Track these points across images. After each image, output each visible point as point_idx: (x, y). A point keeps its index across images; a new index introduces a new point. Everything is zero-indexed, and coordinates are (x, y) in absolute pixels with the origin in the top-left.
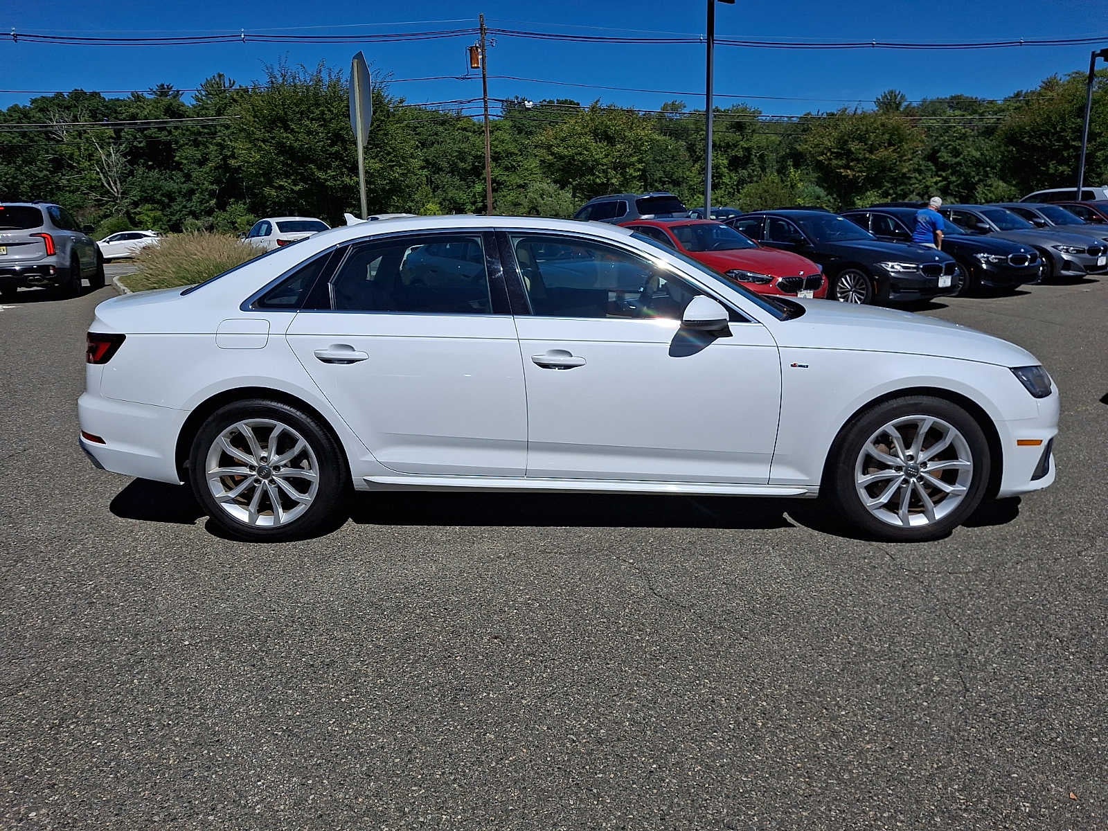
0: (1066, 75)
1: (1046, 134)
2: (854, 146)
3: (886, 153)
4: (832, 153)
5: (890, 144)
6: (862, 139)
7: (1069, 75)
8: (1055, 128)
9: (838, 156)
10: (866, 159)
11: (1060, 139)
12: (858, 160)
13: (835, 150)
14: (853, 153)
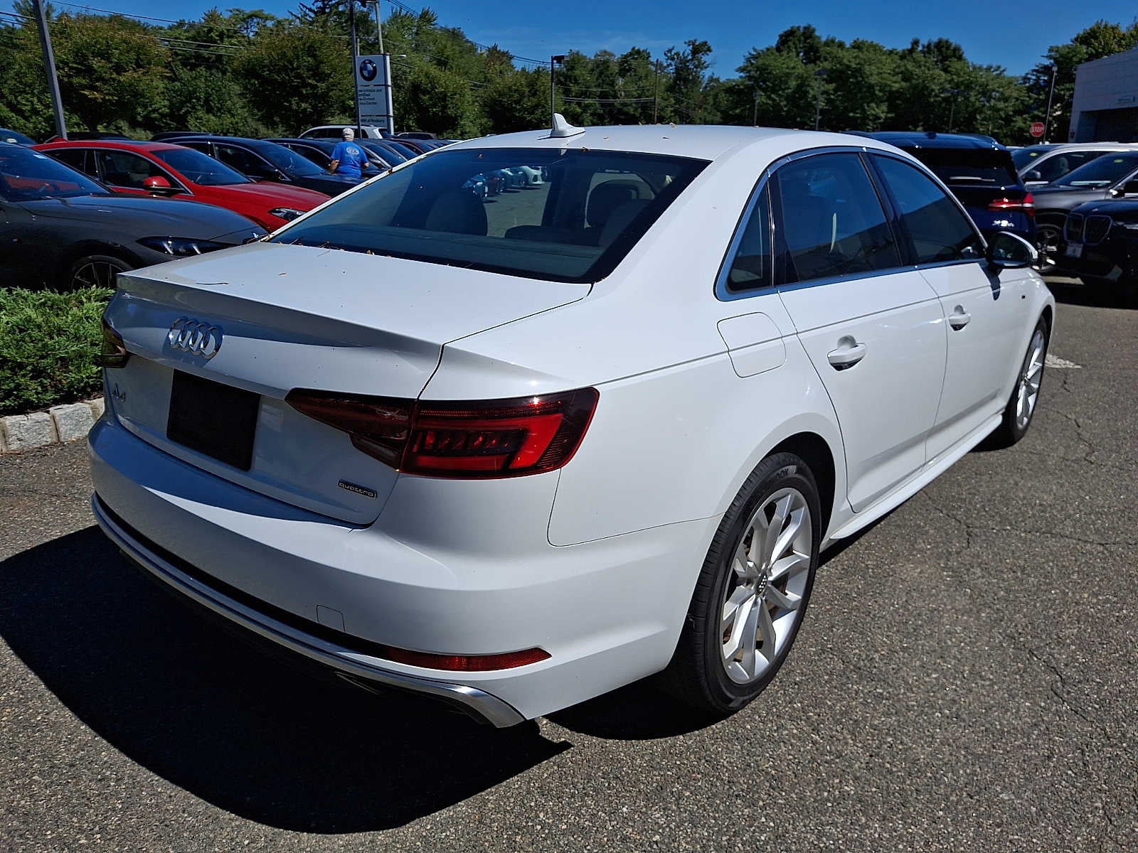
0: (228, 10)
1: (285, 68)
2: (96, 63)
3: (135, 75)
4: (71, 68)
5: (139, 66)
6: (105, 55)
7: (231, 11)
8: (292, 65)
9: (78, 72)
10: (114, 80)
11: (298, 76)
12: (105, 81)
13: (75, 65)
14: (96, 71)
